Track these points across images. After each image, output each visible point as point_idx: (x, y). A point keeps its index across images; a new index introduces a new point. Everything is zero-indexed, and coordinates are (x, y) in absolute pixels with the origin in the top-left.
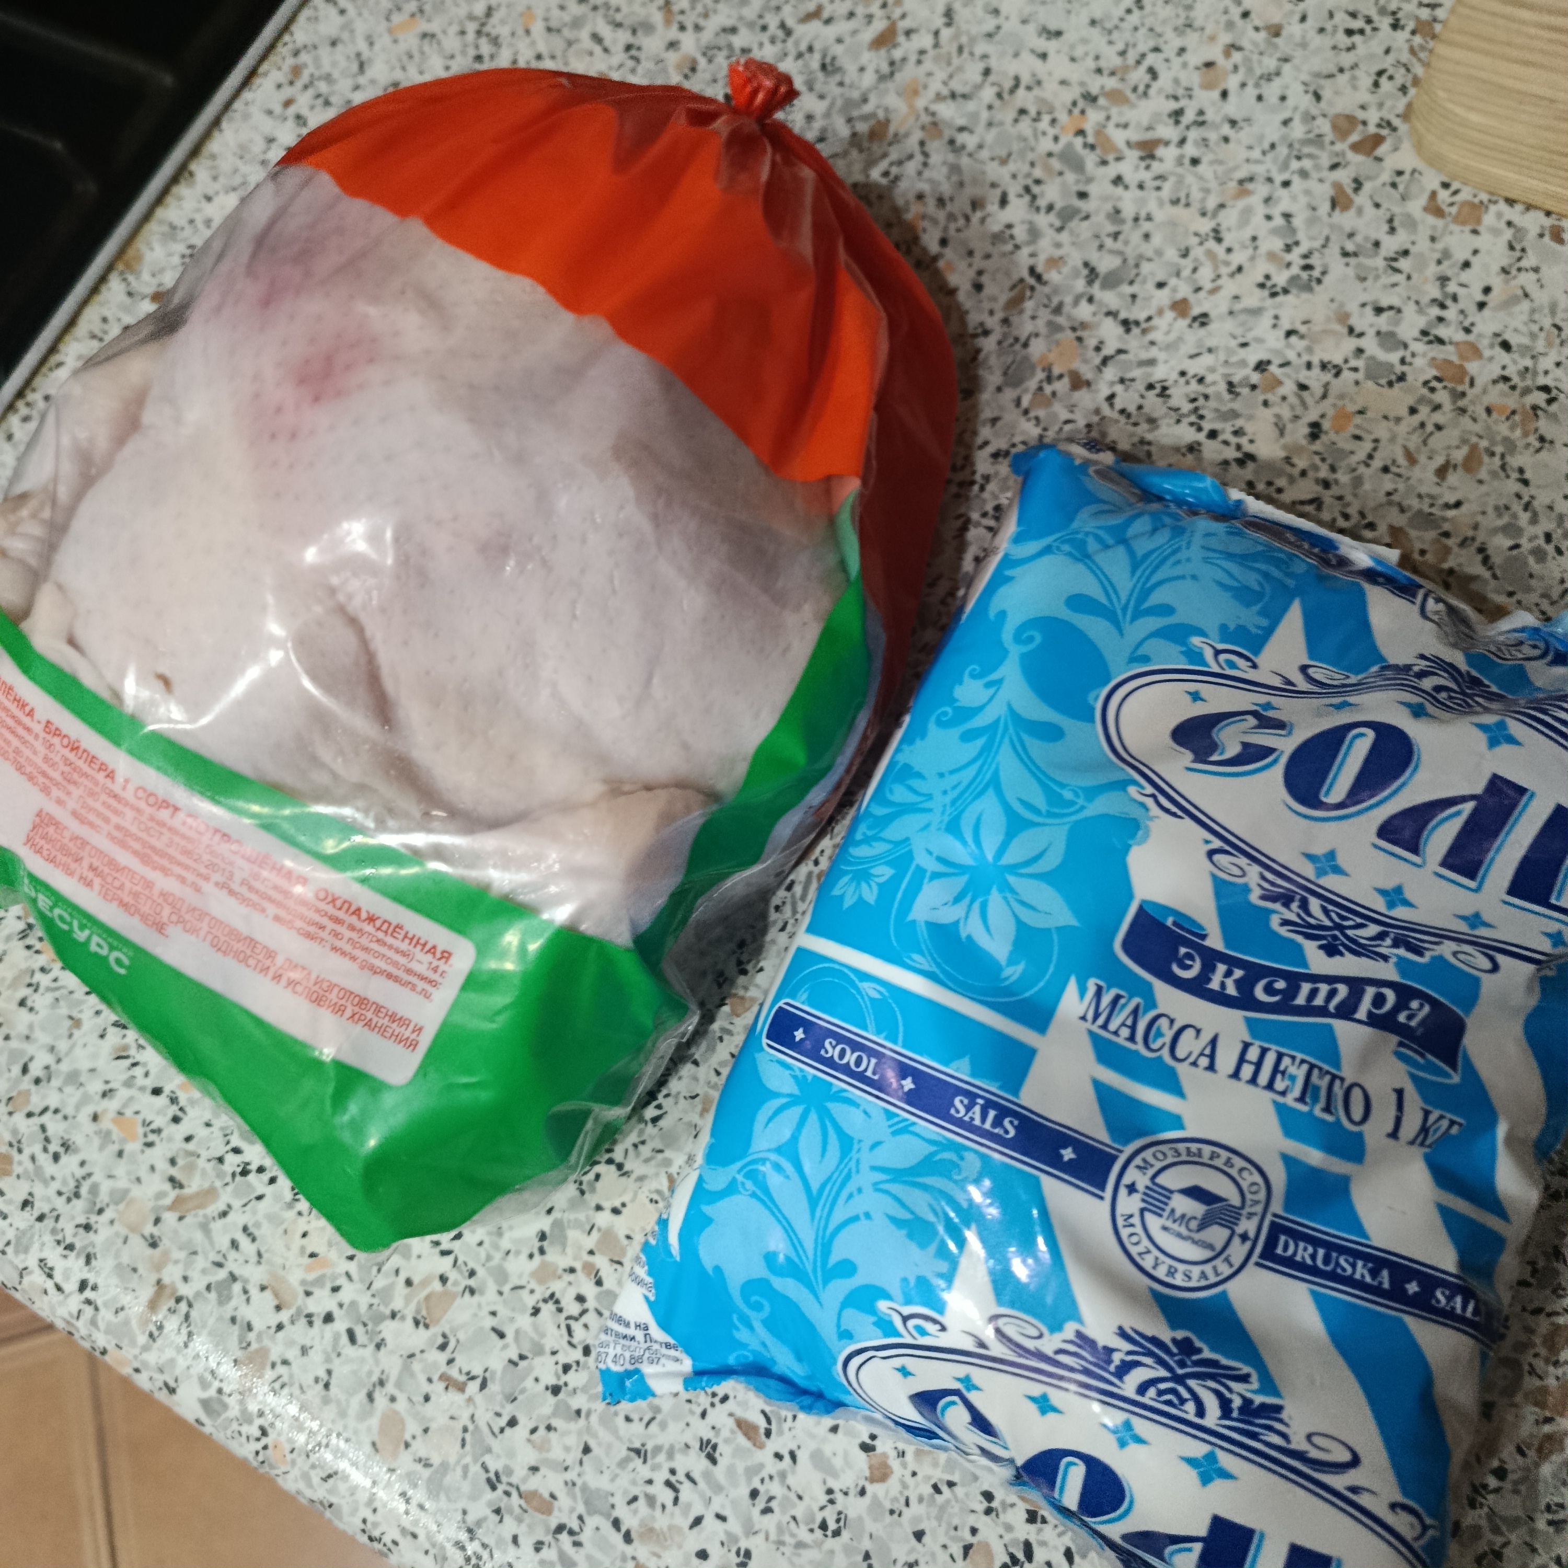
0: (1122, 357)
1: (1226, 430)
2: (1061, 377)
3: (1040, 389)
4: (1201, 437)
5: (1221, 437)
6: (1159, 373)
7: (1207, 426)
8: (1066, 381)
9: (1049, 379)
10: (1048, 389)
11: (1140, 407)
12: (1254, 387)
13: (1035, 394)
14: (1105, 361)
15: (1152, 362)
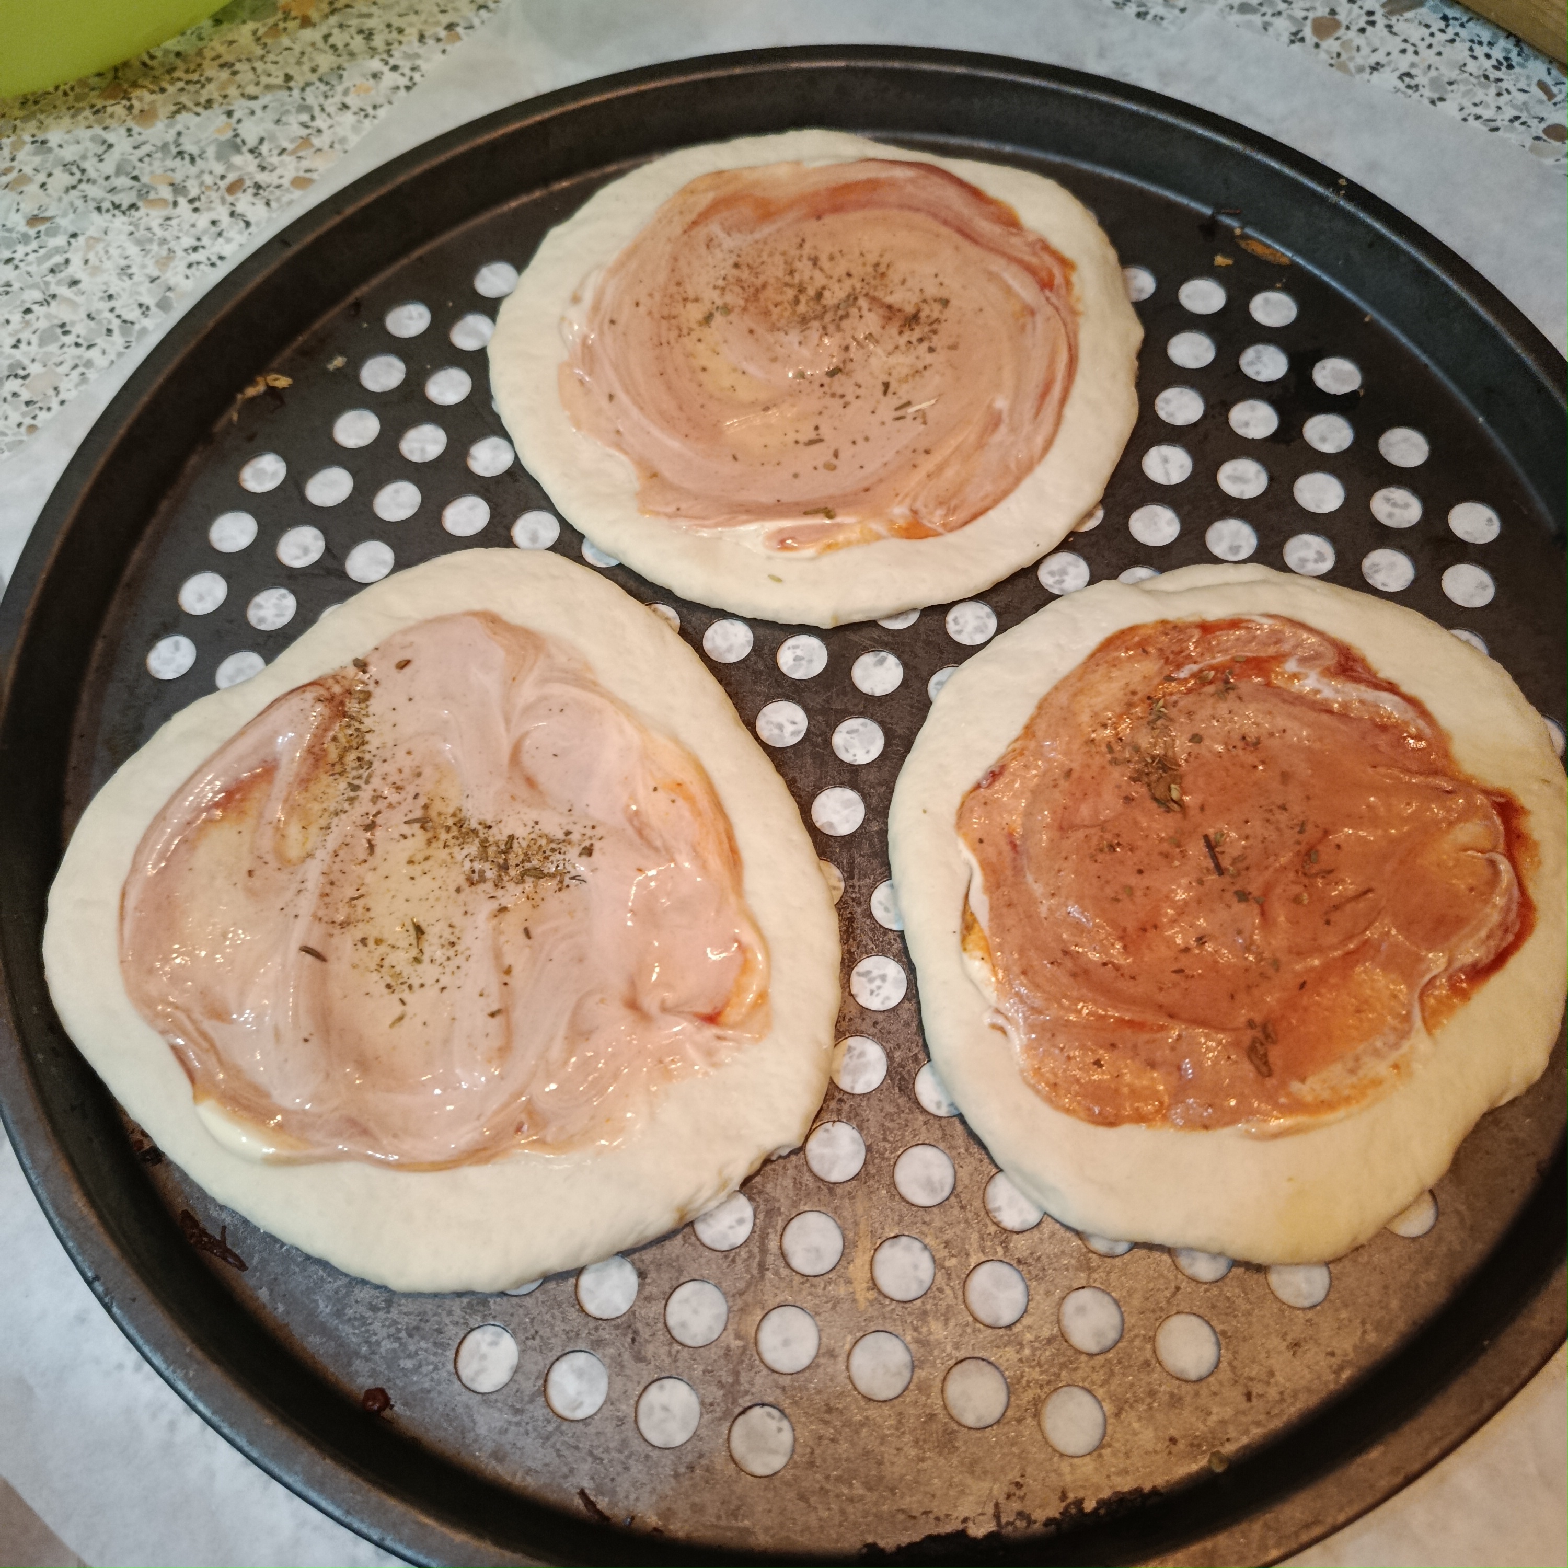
0: (349, 10)
1: (405, 66)
2: (295, 18)
3: (276, 25)
4: (386, 69)
5: (400, 71)
6: (369, 24)
7: (392, 62)
8: (298, 22)
9: (285, 20)
10: (282, 25)
11: (347, 45)
12: (439, 40)
13: (270, 28)
14: (333, 12)
15: (369, 16)
